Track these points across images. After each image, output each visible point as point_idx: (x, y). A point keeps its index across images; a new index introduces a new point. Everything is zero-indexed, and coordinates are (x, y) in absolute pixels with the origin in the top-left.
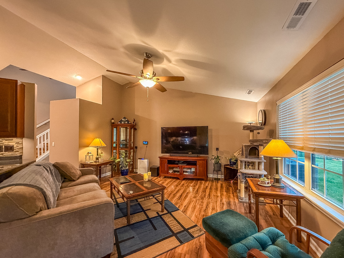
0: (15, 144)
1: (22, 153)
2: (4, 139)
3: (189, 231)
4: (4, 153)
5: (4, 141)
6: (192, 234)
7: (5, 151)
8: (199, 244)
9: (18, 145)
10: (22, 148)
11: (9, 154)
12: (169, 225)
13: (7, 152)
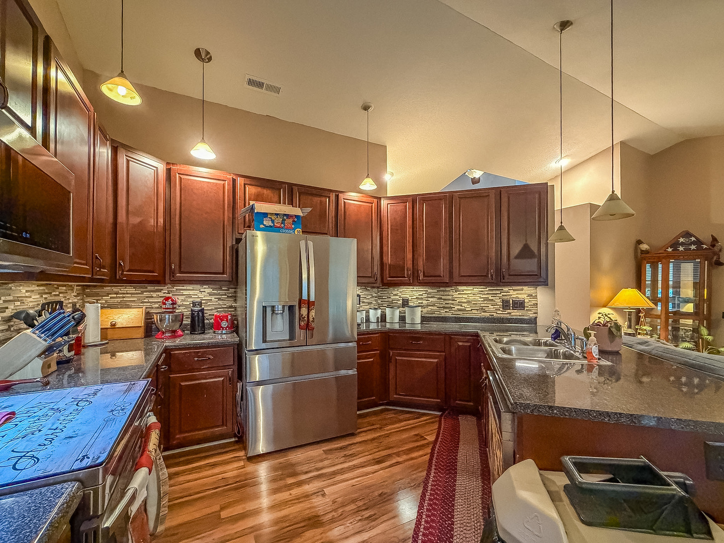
0: (527, 296)
1: (537, 313)
2: (511, 288)
4: (512, 312)
5: (512, 292)
7: (513, 309)
9: (530, 298)
10: (537, 304)
11: (518, 314)
13: (515, 309)
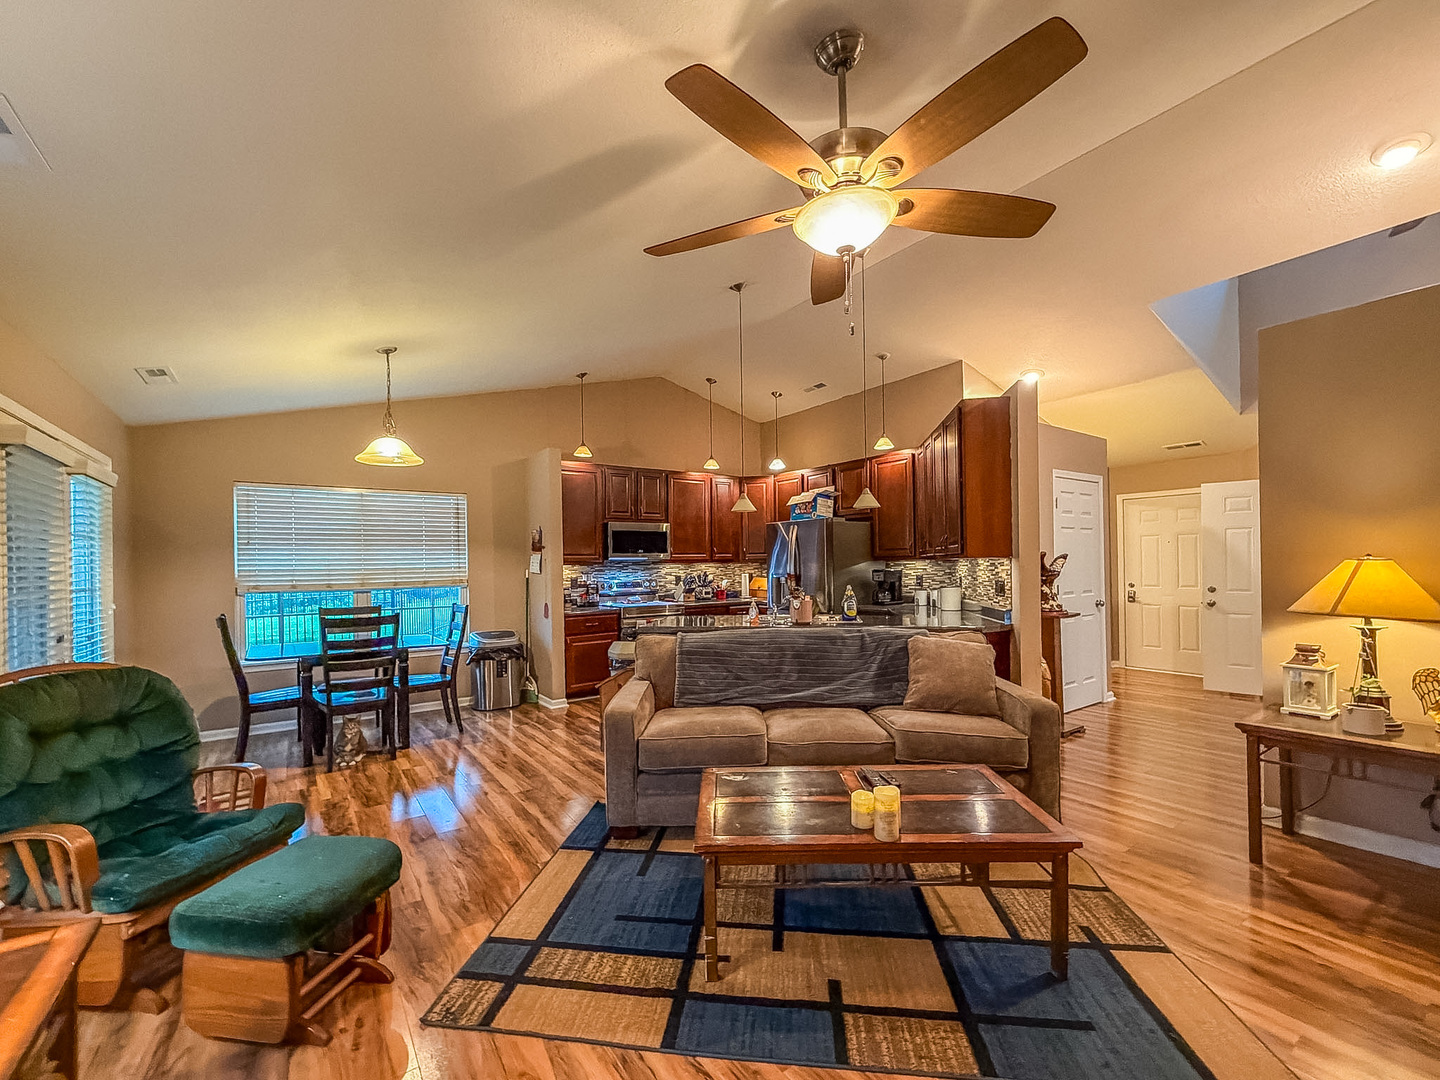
0: (1006, 576)
3: (498, 986)
6: (474, 982)
8: (428, 972)
9: (1007, 579)
10: (1011, 587)
12: (596, 956)
